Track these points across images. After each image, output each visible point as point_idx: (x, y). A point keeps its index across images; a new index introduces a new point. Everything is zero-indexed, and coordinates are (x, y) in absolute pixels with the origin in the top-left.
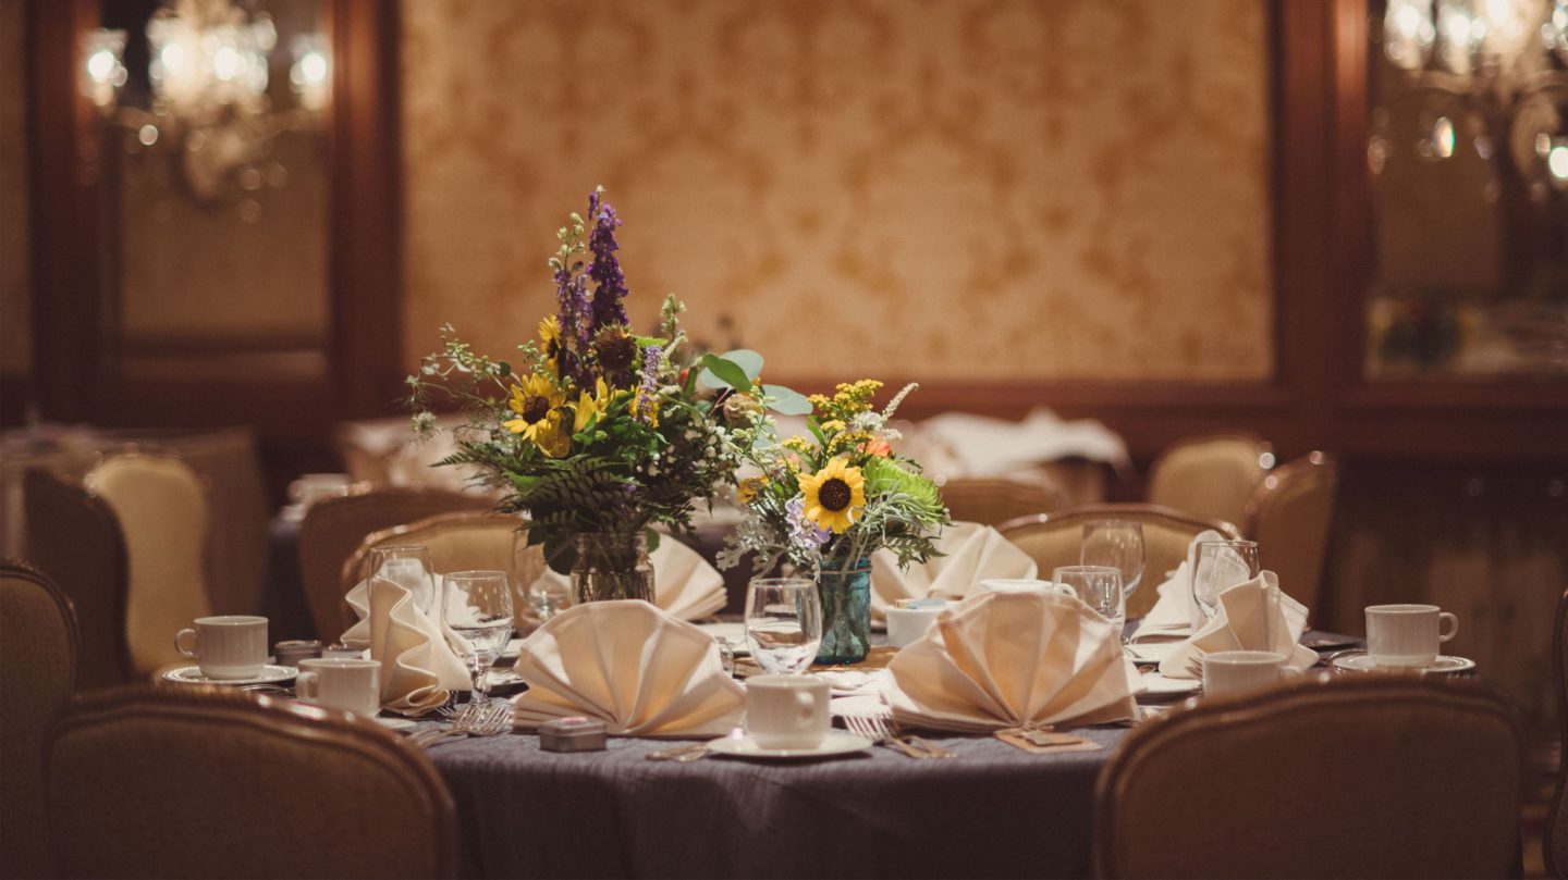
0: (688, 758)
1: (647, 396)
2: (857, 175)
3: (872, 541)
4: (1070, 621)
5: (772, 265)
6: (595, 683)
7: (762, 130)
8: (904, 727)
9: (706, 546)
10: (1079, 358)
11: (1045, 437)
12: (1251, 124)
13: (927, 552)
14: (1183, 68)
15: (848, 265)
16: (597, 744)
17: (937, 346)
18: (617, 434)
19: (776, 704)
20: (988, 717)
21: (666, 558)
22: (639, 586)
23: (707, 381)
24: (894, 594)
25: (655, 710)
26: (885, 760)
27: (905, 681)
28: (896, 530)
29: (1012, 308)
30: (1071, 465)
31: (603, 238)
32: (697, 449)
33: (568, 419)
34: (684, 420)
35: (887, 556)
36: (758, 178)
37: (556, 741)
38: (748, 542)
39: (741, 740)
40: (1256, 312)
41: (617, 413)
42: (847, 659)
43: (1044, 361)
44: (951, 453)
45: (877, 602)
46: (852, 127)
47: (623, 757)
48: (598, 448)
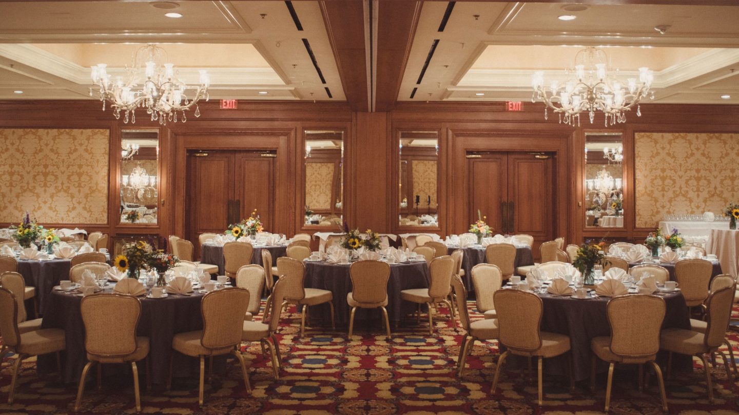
0: (36, 261)
1: (32, 230)
2: (52, 196)
3: (53, 243)
4: (71, 249)
5: (40, 208)
6: (27, 255)
7: (39, 190)
8: (55, 259)
9: (36, 244)
10: (82, 221)
11: (77, 231)
12: (106, 191)
13: (58, 244)
14: (97, 184)
15: (50, 208)
16: (28, 260)
17: (62, 219)
18: (29, 233)
19: (44, 256)
20: (63, 258)
21: (32, 245)
22: (30, 247)
23: (38, 228)
24: (55, 248)
25: (33, 257)
26: (54, 261)
27: (56, 255)
28: (55, 242)
29: (73, 214)
30: (80, 234)
31: (28, 215)
32: (36, 235)
33: (24, 232)
34: (35, 232)
35: (54, 244)
36: (38, 196)
37: (24, 260)
38: (41, 243)
39: (41, 260)
40: (106, 215)
41: (28, 232)
42: (50, 254)
43: (77, 221)
44: (63, 234)
45: (53, 249)
46: (52, 190)
47: (30, 261)
48: (27, 235)
